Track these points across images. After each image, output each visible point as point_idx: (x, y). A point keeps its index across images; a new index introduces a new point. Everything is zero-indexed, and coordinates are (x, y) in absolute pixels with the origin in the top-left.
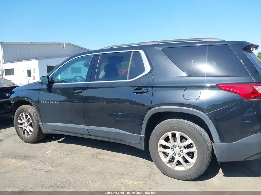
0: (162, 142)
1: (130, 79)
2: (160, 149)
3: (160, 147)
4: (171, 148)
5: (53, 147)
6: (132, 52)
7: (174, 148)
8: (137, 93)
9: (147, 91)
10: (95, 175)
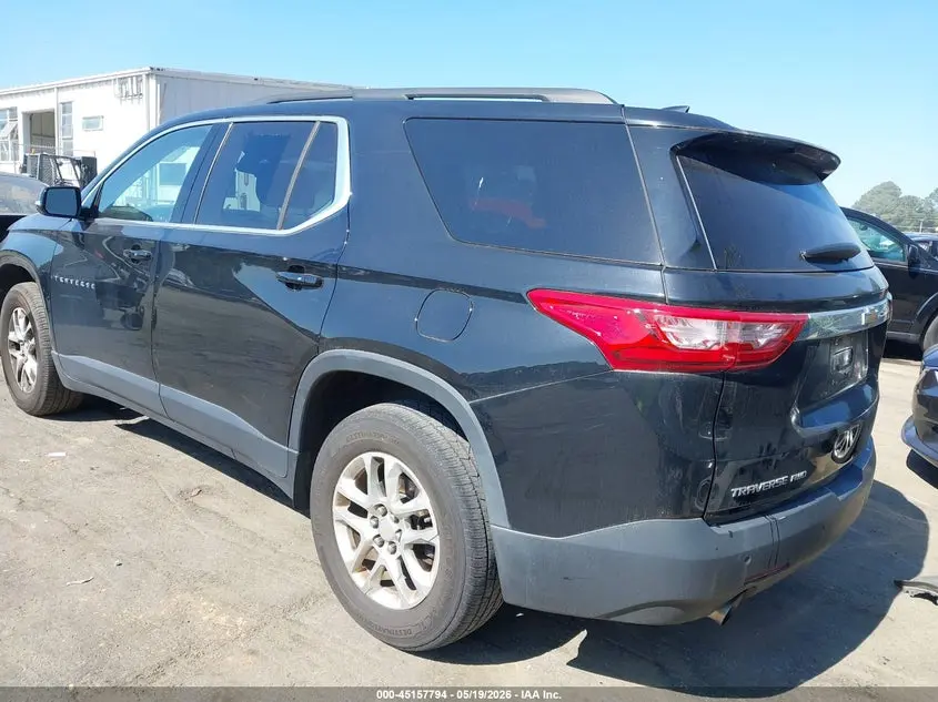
0: (347, 486)
1: (284, 227)
2: (341, 512)
3: (340, 504)
4: (370, 515)
5: (84, 440)
6: (317, 125)
7: (380, 517)
8: (290, 285)
9: (319, 284)
10: (118, 562)
